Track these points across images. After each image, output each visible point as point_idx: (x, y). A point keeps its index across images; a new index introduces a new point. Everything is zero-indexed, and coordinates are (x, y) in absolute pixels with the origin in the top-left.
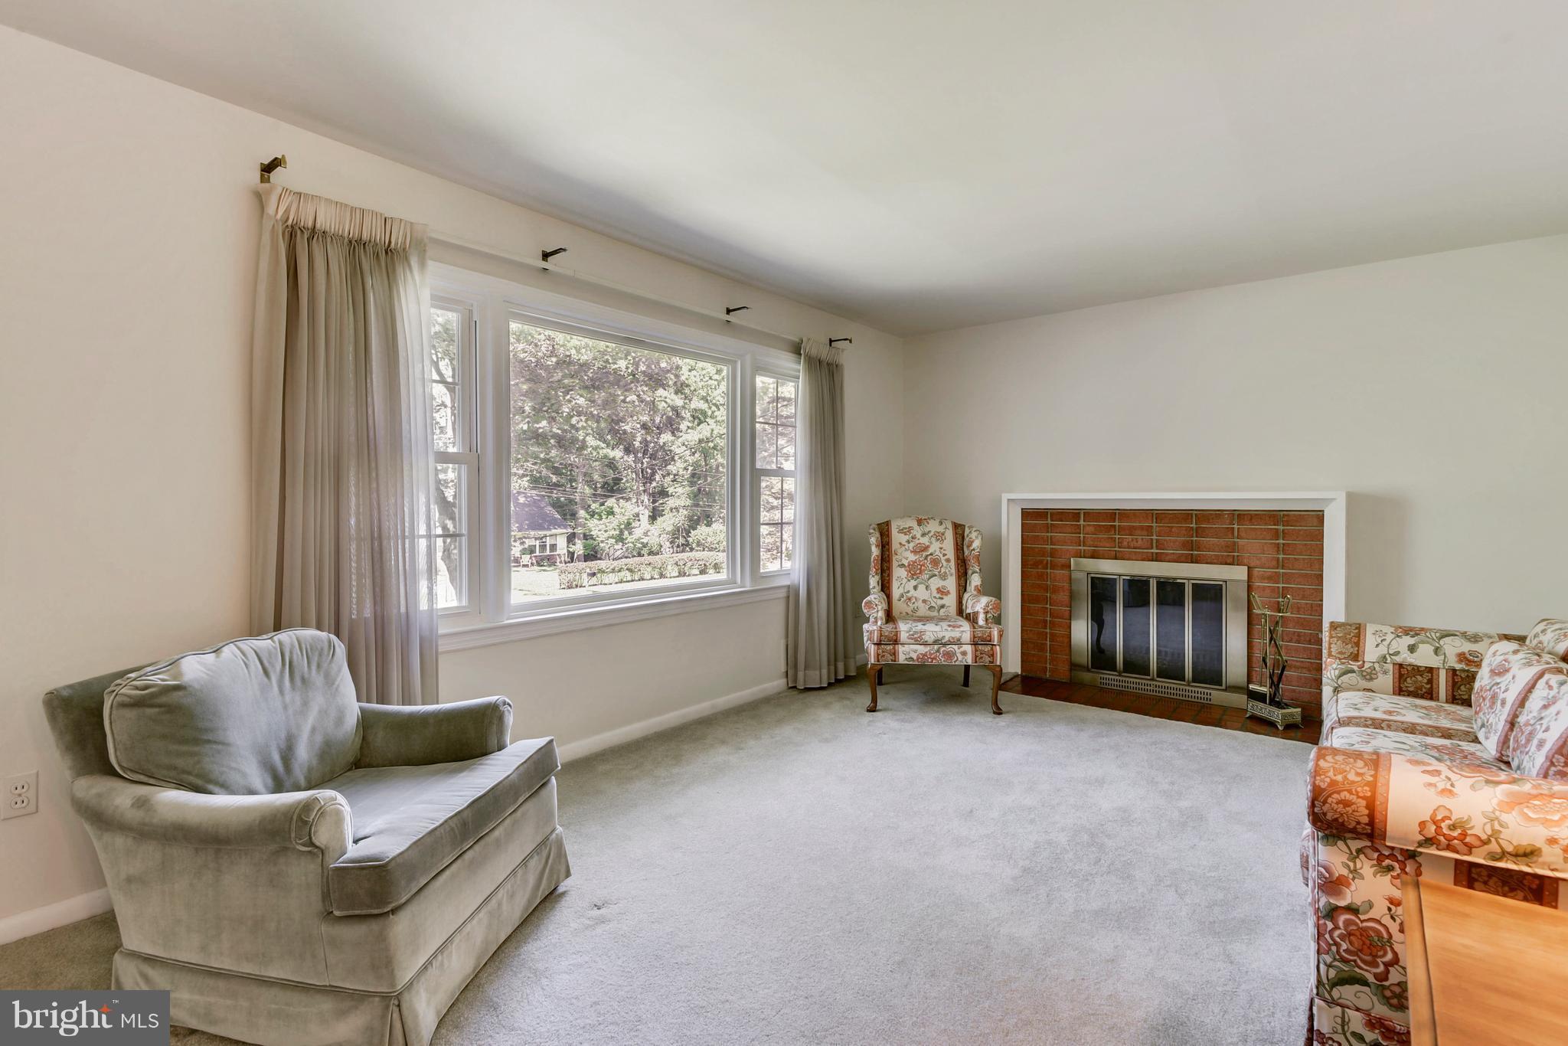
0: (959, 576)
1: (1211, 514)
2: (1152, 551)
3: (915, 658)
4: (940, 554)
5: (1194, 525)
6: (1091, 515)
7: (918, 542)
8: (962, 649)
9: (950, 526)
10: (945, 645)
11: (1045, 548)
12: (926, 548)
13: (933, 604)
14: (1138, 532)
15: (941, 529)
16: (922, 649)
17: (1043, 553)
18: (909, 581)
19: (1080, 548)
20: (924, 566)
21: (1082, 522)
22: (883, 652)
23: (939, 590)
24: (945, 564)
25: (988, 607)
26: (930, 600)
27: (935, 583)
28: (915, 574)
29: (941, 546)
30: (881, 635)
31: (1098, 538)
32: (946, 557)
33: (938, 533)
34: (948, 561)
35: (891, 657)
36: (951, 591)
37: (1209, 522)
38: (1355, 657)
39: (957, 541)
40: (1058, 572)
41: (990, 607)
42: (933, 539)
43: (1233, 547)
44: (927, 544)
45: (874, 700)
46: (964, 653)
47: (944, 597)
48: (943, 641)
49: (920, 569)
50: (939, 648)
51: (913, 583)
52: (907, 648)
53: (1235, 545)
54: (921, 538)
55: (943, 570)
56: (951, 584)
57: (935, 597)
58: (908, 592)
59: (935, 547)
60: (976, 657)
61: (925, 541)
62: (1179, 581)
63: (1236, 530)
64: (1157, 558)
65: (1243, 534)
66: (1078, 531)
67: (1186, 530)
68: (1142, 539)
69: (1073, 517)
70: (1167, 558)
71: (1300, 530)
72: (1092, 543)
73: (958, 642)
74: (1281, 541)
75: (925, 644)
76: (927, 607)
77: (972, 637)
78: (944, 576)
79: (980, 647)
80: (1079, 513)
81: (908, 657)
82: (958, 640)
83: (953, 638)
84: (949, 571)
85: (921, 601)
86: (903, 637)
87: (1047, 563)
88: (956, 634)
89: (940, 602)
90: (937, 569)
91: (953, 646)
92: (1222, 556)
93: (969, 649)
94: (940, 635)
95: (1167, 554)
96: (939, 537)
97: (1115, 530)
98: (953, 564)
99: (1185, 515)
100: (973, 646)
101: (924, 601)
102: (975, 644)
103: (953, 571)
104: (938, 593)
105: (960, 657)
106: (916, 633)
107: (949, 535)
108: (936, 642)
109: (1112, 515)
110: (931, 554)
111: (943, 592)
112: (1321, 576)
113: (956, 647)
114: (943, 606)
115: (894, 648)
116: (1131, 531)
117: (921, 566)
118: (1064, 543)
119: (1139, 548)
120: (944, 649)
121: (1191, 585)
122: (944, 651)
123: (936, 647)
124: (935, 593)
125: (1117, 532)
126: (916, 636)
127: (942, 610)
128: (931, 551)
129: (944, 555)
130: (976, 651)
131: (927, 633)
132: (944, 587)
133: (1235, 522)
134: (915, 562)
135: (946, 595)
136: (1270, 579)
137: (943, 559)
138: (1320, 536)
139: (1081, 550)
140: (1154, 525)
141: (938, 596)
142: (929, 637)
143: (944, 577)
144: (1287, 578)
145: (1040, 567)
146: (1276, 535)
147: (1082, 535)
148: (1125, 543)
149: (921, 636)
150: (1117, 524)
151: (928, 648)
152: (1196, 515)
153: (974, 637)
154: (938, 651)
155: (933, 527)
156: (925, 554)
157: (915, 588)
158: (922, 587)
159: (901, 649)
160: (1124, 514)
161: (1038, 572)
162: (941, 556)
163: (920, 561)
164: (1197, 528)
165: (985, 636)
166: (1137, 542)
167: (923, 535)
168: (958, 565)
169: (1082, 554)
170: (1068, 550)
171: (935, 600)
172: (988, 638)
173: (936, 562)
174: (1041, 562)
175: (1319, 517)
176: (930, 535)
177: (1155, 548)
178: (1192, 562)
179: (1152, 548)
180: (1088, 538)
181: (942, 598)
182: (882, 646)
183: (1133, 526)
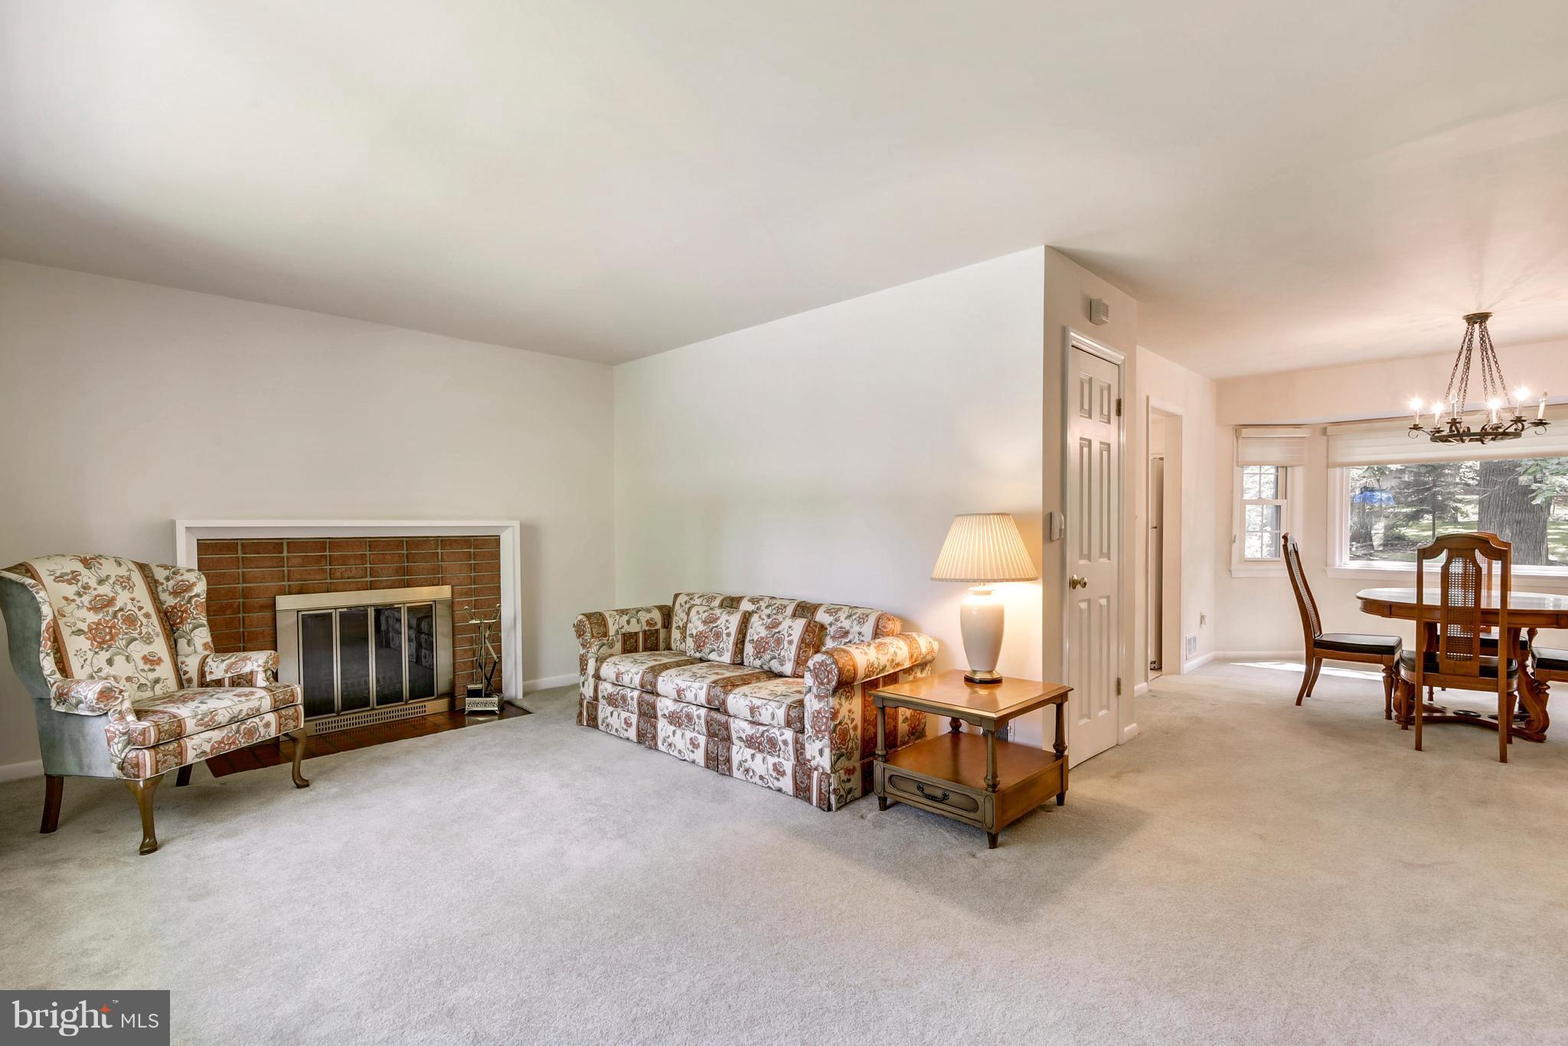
0: (167, 635)
1: (420, 541)
2: (366, 579)
3: (209, 751)
4: (133, 609)
5: (405, 552)
6: (295, 545)
7: (94, 593)
8: (264, 721)
9: (133, 567)
10: (243, 721)
11: (235, 588)
12: (111, 602)
13: (143, 681)
14: (352, 561)
15: (122, 571)
16: (216, 735)
17: (232, 594)
18: (96, 653)
19: (284, 583)
20: (115, 627)
21: (285, 554)
22: (164, 756)
23: (145, 659)
24: (144, 621)
25: (268, 663)
26: (137, 675)
27: (138, 650)
28: (104, 642)
29: (132, 596)
30: (160, 732)
31: (306, 570)
32: (143, 611)
33: (122, 577)
34: (147, 616)
35: (176, 760)
36: (163, 658)
37: (418, 549)
38: (605, 634)
39: (150, 587)
40: (256, 615)
41: (270, 662)
42: (118, 588)
43: (438, 570)
44: (111, 595)
45: (149, 832)
46: (267, 725)
47: (157, 667)
48: (240, 717)
49: (110, 633)
50: (239, 726)
51: (104, 655)
52: (197, 740)
53: (439, 568)
54: (98, 587)
55: (144, 631)
56: (160, 647)
57: (143, 670)
58: (100, 670)
59: (123, 599)
60: (280, 724)
61: (105, 590)
62: (396, 606)
63: (440, 554)
64: (372, 586)
65: (445, 558)
66: (281, 564)
67: (399, 557)
68: (356, 568)
69: (274, 548)
70: (384, 584)
71: (485, 552)
72: (299, 577)
73: (257, 713)
74: (473, 562)
75: (220, 727)
76: (135, 686)
77: (273, 701)
78: (148, 638)
79: (283, 712)
80: (282, 543)
81: (199, 751)
82: (258, 710)
83: (252, 710)
84: (153, 630)
85: (124, 679)
86: (190, 726)
87: (239, 606)
88: (254, 703)
89: (152, 676)
90: (135, 629)
91: (253, 720)
92: (430, 578)
93: (271, 718)
94: (236, 711)
95: (382, 581)
96: (126, 583)
97: (326, 561)
98: (154, 619)
99: (397, 543)
100: (275, 713)
101: (129, 679)
102: (276, 710)
103: (158, 629)
104: (146, 663)
105: (262, 730)
106: (205, 715)
107: (137, 578)
108: (231, 722)
109: (321, 544)
110: (121, 610)
111: (151, 661)
112: (499, 588)
113: (257, 720)
114: (157, 681)
115: (180, 745)
116: (344, 560)
117: (111, 628)
118: (264, 579)
119: (353, 578)
120: (244, 726)
121: (406, 609)
122: (245, 728)
123: (234, 726)
124: (141, 665)
125: (328, 563)
126: (206, 720)
127: (158, 687)
128: (119, 604)
129: (140, 608)
130: (280, 717)
131: (220, 712)
132: (151, 654)
133: (439, 547)
134: (98, 624)
135: (158, 664)
136: (467, 594)
137: (140, 614)
138: (496, 556)
139: (284, 585)
140: (368, 553)
141: (147, 667)
142: (222, 717)
143: (148, 640)
144: (477, 592)
145: (228, 612)
146: (469, 556)
147: (285, 569)
148: (338, 574)
149: (213, 718)
150: (327, 553)
151: (225, 731)
152: (370, 541)
153: (276, 701)
154: (238, 731)
155: (108, 568)
156: (111, 610)
157: (110, 662)
158: (119, 660)
159: (189, 743)
160: (336, 542)
161: (225, 618)
162: (136, 610)
163: (107, 622)
164: (407, 554)
165: (287, 697)
166: (351, 572)
167: (101, 582)
168: (161, 620)
169: (287, 590)
170: (267, 587)
171: (144, 674)
172: (291, 699)
173: (131, 620)
174: (230, 606)
175: (496, 541)
176: (111, 581)
177: (369, 576)
178: (404, 587)
179: (366, 577)
180: (294, 571)
181: (154, 670)
182: (162, 748)
183: (346, 556)
